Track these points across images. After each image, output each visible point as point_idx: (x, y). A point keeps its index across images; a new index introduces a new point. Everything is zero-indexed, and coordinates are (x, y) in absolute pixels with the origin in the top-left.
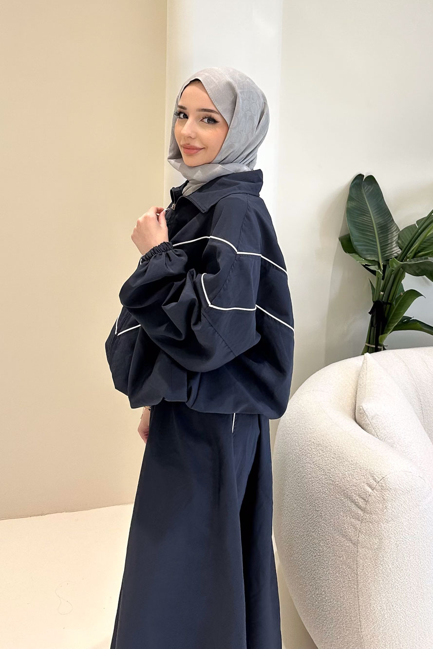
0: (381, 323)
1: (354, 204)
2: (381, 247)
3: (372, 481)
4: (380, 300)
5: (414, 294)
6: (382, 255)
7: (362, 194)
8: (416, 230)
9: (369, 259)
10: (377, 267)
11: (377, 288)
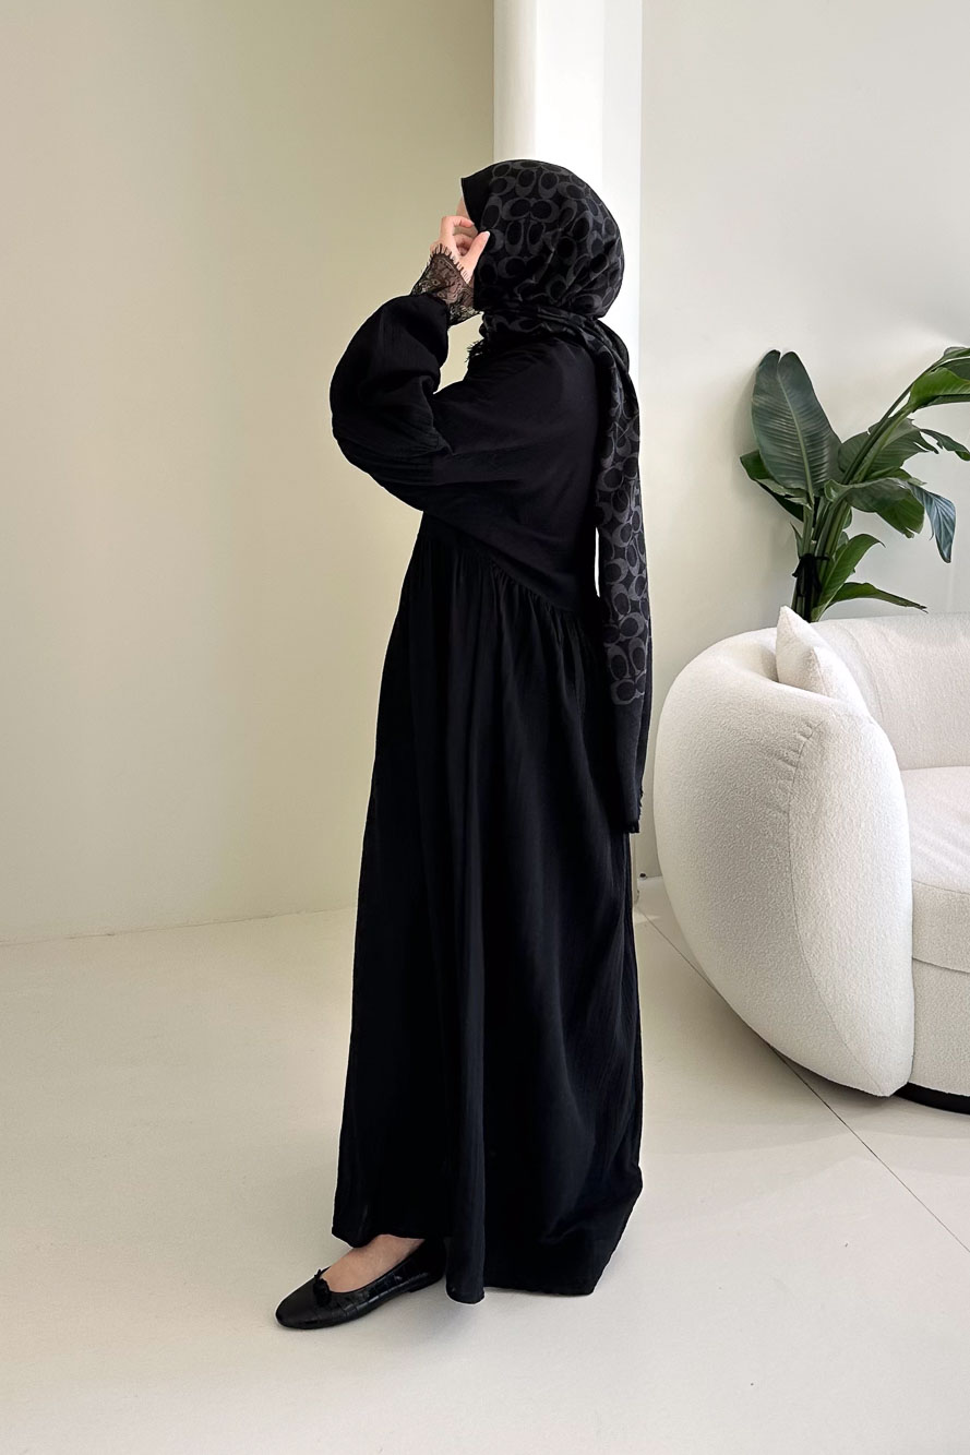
0: (813, 589)
1: (763, 399)
2: (811, 468)
3: (807, 728)
4: (811, 552)
5: (866, 541)
6: (813, 481)
7: (777, 383)
8: (865, 440)
9: (793, 486)
10: (805, 499)
11: (805, 534)
